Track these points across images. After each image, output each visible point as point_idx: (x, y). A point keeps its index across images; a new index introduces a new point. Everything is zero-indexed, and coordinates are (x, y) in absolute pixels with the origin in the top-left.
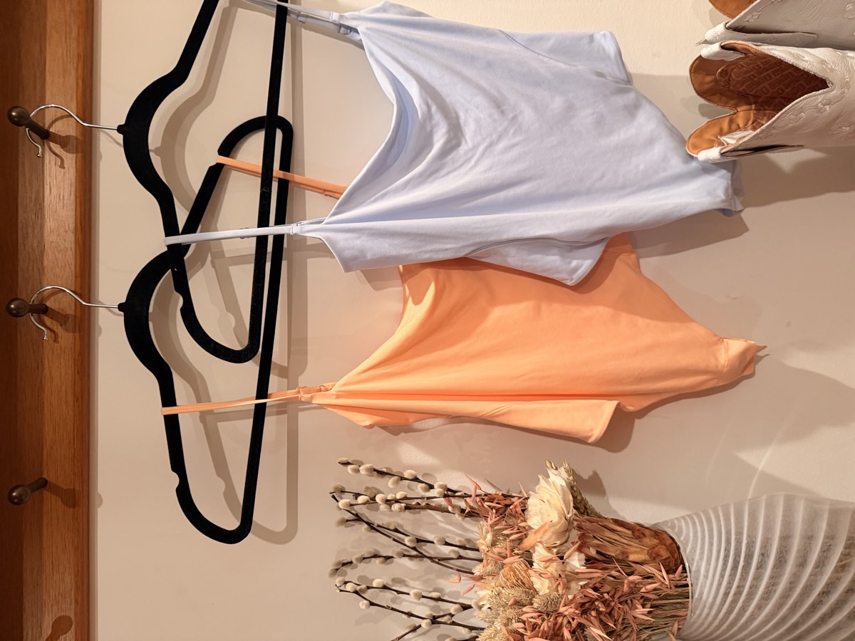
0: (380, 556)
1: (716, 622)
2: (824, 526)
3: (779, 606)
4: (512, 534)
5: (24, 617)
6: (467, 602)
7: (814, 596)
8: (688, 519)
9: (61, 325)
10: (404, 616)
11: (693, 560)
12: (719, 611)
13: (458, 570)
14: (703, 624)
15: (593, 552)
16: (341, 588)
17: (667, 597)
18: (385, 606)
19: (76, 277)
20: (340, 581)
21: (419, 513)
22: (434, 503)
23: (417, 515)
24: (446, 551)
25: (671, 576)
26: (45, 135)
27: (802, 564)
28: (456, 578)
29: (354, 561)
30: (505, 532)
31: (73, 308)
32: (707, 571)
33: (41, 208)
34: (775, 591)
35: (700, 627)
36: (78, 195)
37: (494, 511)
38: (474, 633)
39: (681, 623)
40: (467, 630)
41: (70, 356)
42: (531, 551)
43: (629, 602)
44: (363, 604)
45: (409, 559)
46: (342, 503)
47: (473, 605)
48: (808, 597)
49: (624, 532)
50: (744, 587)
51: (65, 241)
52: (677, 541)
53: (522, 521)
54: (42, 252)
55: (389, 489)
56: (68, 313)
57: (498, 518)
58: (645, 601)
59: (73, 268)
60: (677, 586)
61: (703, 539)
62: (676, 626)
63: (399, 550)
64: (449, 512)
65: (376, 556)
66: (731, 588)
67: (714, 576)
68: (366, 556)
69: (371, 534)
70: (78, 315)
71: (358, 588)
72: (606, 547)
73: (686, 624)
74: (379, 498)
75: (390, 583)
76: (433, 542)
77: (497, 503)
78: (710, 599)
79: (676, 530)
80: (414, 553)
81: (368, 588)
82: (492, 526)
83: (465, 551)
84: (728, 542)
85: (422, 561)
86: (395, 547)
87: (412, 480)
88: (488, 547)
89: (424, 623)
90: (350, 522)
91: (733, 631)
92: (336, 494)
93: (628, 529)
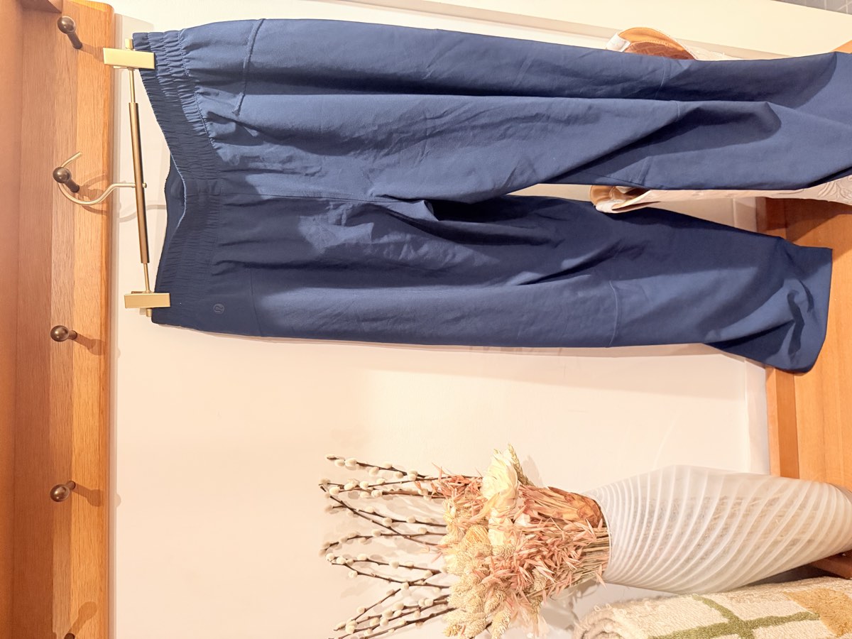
0: (361, 537)
1: (630, 563)
2: (705, 484)
3: (674, 548)
4: (470, 507)
5: (54, 606)
6: (436, 568)
7: (699, 537)
8: (607, 489)
9: (89, 349)
10: (385, 581)
11: (611, 516)
12: (632, 553)
13: (427, 544)
14: (620, 564)
15: (535, 515)
16: (333, 562)
17: (593, 546)
18: (369, 574)
19: (101, 308)
20: (331, 557)
21: (392, 499)
22: (405, 487)
23: (390, 501)
24: (416, 529)
25: (596, 529)
26: (75, 189)
27: (689, 516)
28: (427, 551)
29: (340, 542)
30: (466, 505)
31: (99, 333)
32: (622, 525)
33: (72, 249)
34: (671, 535)
35: (618, 568)
36: (104, 239)
37: (456, 489)
38: (445, 592)
39: (604, 566)
40: (438, 589)
41: (96, 375)
42: (487, 518)
43: (565, 549)
44: (352, 573)
45: (387, 538)
46: (333, 490)
47: (441, 570)
48: (695, 538)
49: (559, 498)
50: (649, 534)
51: (92, 277)
52: (598, 502)
53: (479, 495)
54: (72, 288)
55: (366, 478)
56: (95, 338)
57: (459, 495)
58: (577, 548)
59: (99, 301)
60: (598, 538)
61: (618, 501)
62: (601, 568)
63: (377, 530)
64: (419, 495)
65: (357, 537)
66: (639, 536)
67: (627, 527)
68: (350, 537)
69: (353, 518)
70: (103, 340)
71: (347, 562)
72: (545, 509)
73: (608, 565)
74: (362, 486)
75: (370, 559)
76: (405, 522)
77: (459, 483)
78: (624, 548)
79: (597, 496)
80: (389, 532)
81: (354, 561)
82: (454, 501)
83: (432, 528)
84: (636, 502)
85: (396, 539)
86: (373, 528)
87: (388, 469)
88: (452, 519)
89: (402, 586)
90: (335, 509)
91: (641, 570)
92: (325, 486)
93: (561, 494)
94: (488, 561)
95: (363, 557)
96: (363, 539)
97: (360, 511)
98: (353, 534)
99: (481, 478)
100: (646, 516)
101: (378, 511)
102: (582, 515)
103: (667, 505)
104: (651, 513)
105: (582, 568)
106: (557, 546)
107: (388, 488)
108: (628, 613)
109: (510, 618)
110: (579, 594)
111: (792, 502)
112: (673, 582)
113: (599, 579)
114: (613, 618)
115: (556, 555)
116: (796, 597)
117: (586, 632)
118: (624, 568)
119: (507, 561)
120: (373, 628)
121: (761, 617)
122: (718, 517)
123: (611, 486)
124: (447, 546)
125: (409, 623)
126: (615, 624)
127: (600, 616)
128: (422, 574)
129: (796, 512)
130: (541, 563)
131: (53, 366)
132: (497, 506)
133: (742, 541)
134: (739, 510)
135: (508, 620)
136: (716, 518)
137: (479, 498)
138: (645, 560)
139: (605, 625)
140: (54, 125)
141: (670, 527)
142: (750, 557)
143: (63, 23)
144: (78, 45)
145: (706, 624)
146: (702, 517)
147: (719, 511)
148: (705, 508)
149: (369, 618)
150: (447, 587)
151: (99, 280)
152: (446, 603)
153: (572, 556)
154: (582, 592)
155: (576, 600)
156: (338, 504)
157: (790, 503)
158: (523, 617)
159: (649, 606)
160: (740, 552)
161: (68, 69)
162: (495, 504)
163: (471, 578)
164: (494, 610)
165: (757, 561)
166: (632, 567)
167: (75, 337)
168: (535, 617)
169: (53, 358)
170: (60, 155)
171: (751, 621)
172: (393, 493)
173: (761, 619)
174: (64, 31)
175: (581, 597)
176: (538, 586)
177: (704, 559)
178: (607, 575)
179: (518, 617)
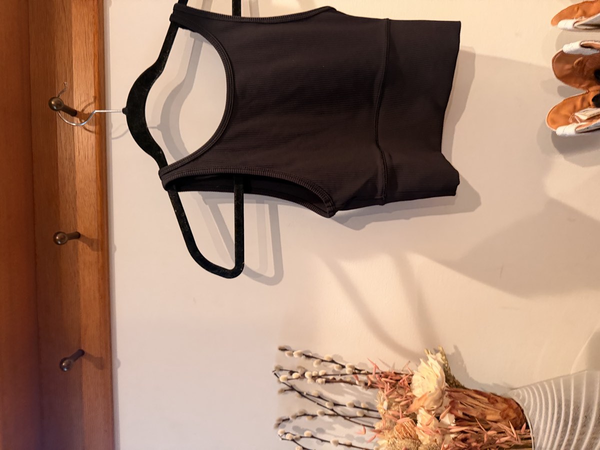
0: (308, 415)
4: (402, 401)
6: (370, 447)
11: (534, 420)
13: (364, 425)
15: (460, 414)
16: (283, 437)
20: (281, 432)
22: (342, 378)
24: (355, 412)
25: (519, 432)
28: (363, 432)
29: (291, 419)
30: (397, 400)
32: (545, 428)
37: (388, 384)
42: (416, 413)
45: (330, 417)
46: (283, 376)
49: (482, 399)
50: (573, 440)
52: (521, 406)
53: (409, 392)
55: (314, 368)
57: (391, 390)
60: (521, 440)
61: (541, 405)
63: (321, 411)
64: (355, 384)
65: (305, 415)
66: (563, 441)
67: (550, 432)
68: (299, 414)
71: (294, 437)
72: (468, 410)
74: (307, 375)
75: (314, 435)
76: (345, 406)
77: (391, 379)
79: (521, 397)
80: (331, 412)
81: (301, 437)
82: (387, 396)
83: (369, 412)
85: (337, 418)
86: (319, 409)
87: (329, 362)
88: (385, 410)
90: (287, 392)
92: (277, 372)
93: (485, 396)
95: (308, 434)
96: (310, 417)
97: (307, 394)
98: (300, 412)
99: (412, 375)
100: (570, 423)
101: (322, 394)
102: (505, 417)
103: (592, 413)
104: (575, 420)
123: (534, 388)
124: (379, 432)
137: (409, 394)
156: (288, 388)
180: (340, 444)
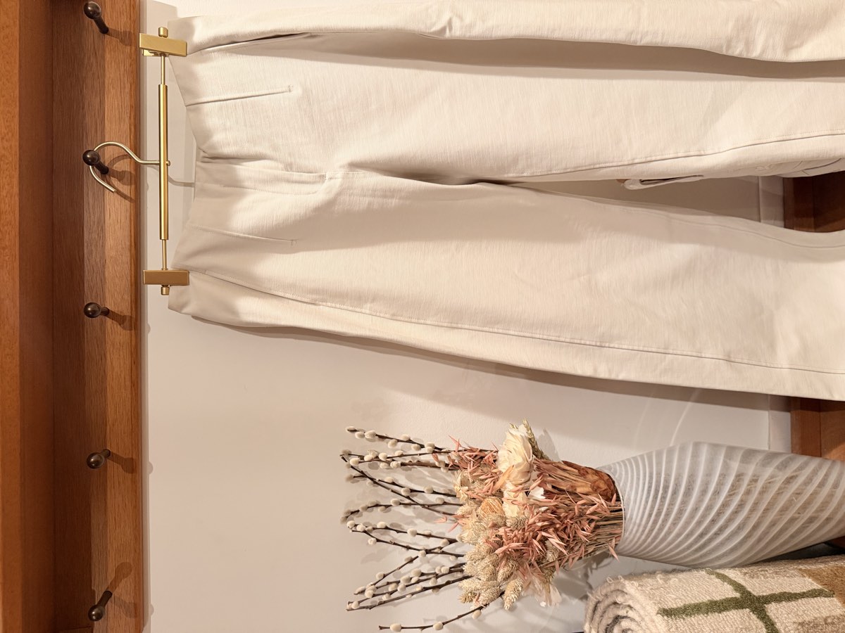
0: (380, 506)
1: (643, 537)
2: (721, 461)
3: (687, 523)
4: (487, 479)
5: (93, 566)
6: (452, 536)
7: (713, 513)
8: (622, 464)
9: (120, 325)
10: (404, 549)
11: (625, 491)
12: (645, 527)
13: (444, 513)
14: (633, 538)
15: (549, 487)
16: (353, 529)
17: (607, 519)
18: (388, 541)
19: (131, 285)
20: (351, 525)
21: (410, 470)
22: (423, 459)
23: (409, 472)
24: (434, 499)
25: (609, 504)
26: (104, 171)
27: (704, 492)
28: (444, 520)
29: (361, 510)
30: (482, 477)
31: (129, 310)
32: (635, 499)
33: (103, 229)
34: (686, 510)
35: (631, 541)
36: (132, 219)
37: (472, 463)
38: (461, 560)
39: (618, 539)
40: (454, 557)
41: (128, 349)
42: (502, 490)
43: (578, 522)
44: (371, 541)
45: (406, 507)
46: (353, 460)
47: (457, 539)
48: (709, 514)
49: (573, 471)
50: (663, 509)
51: (122, 256)
52: (612, 476)
53: (495, 468)
54: (104, 266)
55: (385, 450)
56: (128, 314)
57: (475, 467)
58: (591, 521)
59: (129, 279)
60: (611, 512)
61: (632, 476)
62: (614, 541)
63: (396, 499)
64: (436, 467)
65: (377, 505)
66: (653, 510)
67: (640, 503)
68: (370, 506)
69: (373, 488)
70: (134, 316)
71: (366, 529)
72: (559, 482)
73: (621, 539)
74: (381, 457)
75: (389, 526)
76: (423, 492)
78: (638, 521)
79: (612, 470)
80: (407, 501)
81: (374, 529)
82: (470, 473)
83: (449, 498)
84: (651, 477)
85: (414, 508)
86: (394, 497)
87: (406, 442)
89: (420, 554)
90: (356, 479)
91: (655, 544)
92: (346, 456)
93: (576, 469)
94: (501, 531)
95: (382, 525)
96: (383, 507)
97: (380, 480)
98: (372, 503)
99: (497, 452)
100: (661, 492)
101: (397, 480)
102: (595, 489)
103: (682, 481)
104: (666, 488)
105: (595, 540)
106: (571, 519)
107: (407, 460)
108: (640, 585)
109: (522, 587)
110: (594, 566)
111: (811, 480)
112: (685, 557)
113: (612, 552)
114: (625, 590)
115: (569, 527)
116: (812, 574)
117: (599, 602)
118: (637, 542)
119: (520, 532)
120: (391, 593)
121: (774, 592)
122: (734, 494)
123: (627, 462)
124: (463, 516)
125: (425, 589)
126: (626, 596)
127: (612, 588)
128: (440, 543)
129: (814, 490)
130: (554, 536)
131: (87, 341)
132: (511, 479)
133: (757, 517)
134: (755, 487)
135: (520, 589)
136: (731, 494)
138: (658, 533)
139: (617, 596)
140: (83, 108)
141: (684, 503)
142: (766, 533)
143: (89, 8)
144: (104, 30)
145: (717, 598)
146: (717, 493)
147: (734, 488)
148: (720, 484)
149: (388, 583)
150: (462, 556)
151: (129, 258)
152: (462, 571)
153: (585, 529)
154: (598, 564)
155: (591, 572)
156: (358, 474)
157: (809, 481)
158: (536, 586)
159: (661, 579)
160: (755, 527)
161: (96, 53)
162: (509, 477)
163: (484, 547)
164: (507, 579)
165: (773, 537)
166: (645, 541)
167: (107, 313)
168: (547, 588)
169: (87, 332)
170: (89, 138)
171: (763, 596)
172: (411, 464)
173: (774, 594)
174: (91, 17)
175: (596, 569)
176: (550, 557)
177: (719, 534)
178: (621, 548)
179: (530, 586)
180: (418, 534)
